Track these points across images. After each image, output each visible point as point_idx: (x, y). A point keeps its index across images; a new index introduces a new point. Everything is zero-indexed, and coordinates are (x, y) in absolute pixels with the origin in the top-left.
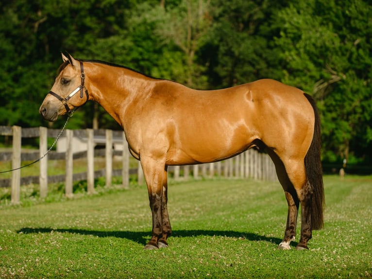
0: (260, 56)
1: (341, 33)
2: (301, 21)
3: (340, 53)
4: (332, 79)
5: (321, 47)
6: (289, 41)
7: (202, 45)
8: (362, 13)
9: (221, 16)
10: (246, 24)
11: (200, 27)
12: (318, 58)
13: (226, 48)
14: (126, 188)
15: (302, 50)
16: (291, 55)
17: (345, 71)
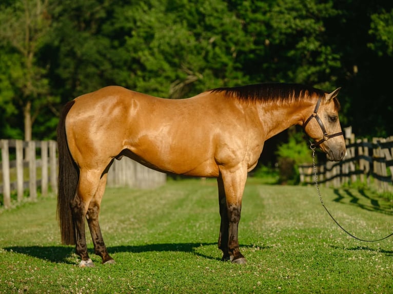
0: (104, 56)
1: (195, 31)
2: (153, 19)
3: (195, 52)
4: (188, 79)
5: (176, 46)
6: (142, 41)
7: (41, 46)
8: (217, 11)
9: (60, 15)
10: (88, 23)
11: (38, 27)
12: (173, 57)
13: (68, 48)
14: (36, 201)
15: (156, 50)
16: (145, 55)
17: (201, 70)
